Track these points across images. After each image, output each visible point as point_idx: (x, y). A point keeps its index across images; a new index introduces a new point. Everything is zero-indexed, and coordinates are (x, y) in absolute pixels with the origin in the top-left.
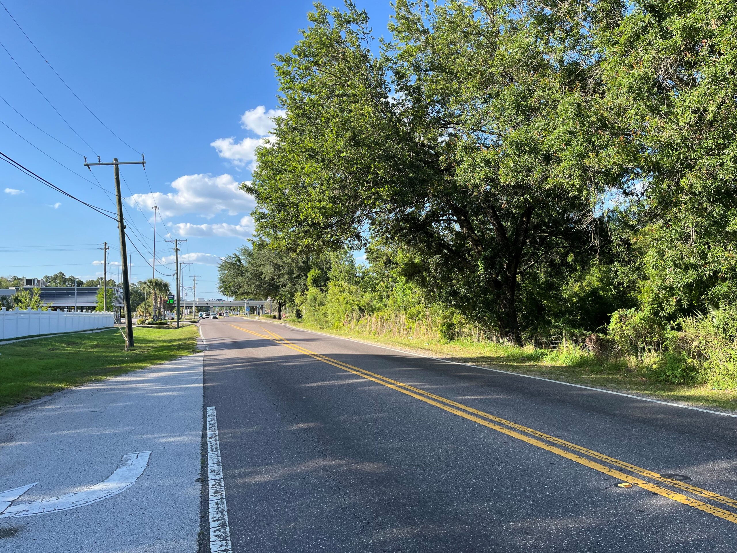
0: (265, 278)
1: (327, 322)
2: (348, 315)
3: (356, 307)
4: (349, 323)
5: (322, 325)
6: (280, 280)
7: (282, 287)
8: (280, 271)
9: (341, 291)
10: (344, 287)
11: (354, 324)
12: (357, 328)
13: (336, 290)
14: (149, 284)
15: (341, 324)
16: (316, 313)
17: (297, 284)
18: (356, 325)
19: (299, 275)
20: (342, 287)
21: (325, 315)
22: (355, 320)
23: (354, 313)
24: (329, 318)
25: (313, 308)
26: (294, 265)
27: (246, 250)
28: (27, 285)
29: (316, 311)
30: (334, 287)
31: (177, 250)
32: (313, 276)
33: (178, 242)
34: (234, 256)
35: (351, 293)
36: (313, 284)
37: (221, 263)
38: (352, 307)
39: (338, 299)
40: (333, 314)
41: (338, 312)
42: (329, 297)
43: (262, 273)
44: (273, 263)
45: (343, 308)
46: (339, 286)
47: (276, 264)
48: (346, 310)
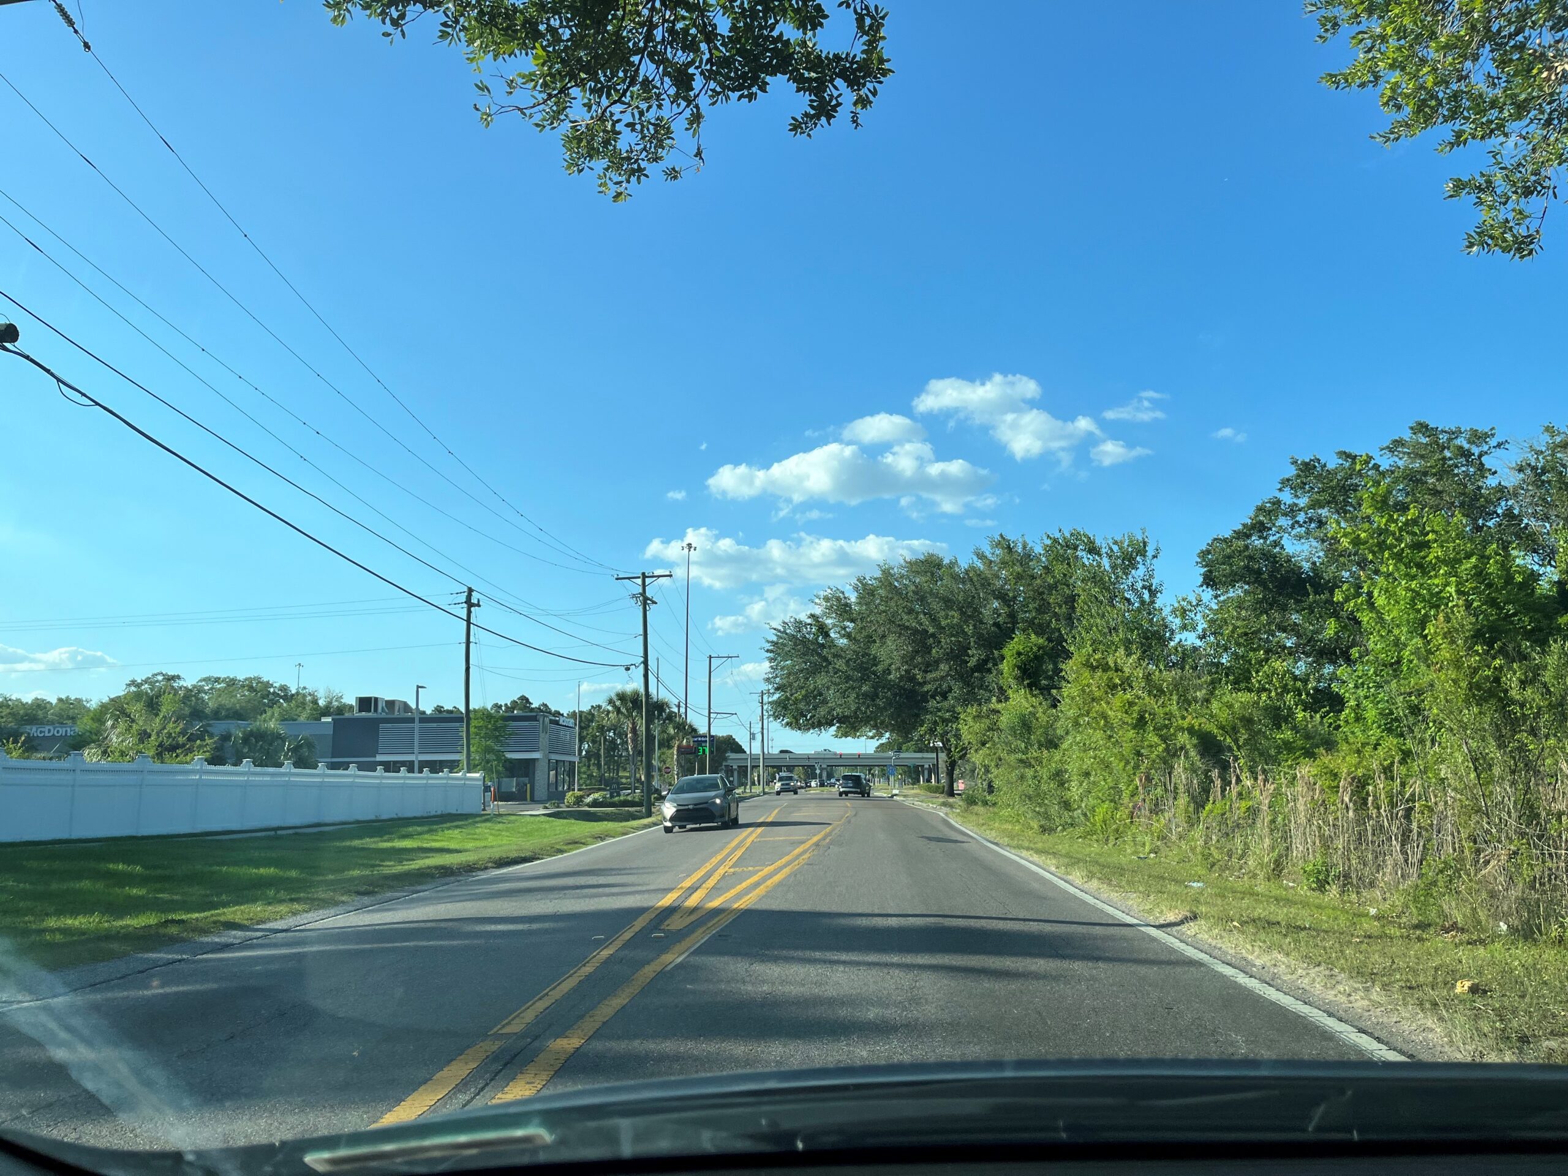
0: (888, 671)
1: (1067, 805)
2: (1149, 779)
3: (1183, 738)
4: (1156, 809)
5: (1047, 816)
6: (930, 676)
7: (933, 697)
8: (928, 650)
9: (1115, 686)
10: (1127, 670)
11: (1181, 819)
12: (1198, 832)
13: (1095, 681)
14: (618, 703)
15: (1122, 814)
16: (1030, 773)
17: (981, 687)
18: (1191, 823)
19: (986, 662)
20: (1117, 670)
21: (1059, 777)
22: (1183, 800)
23: (1179, 767)
24: (1075, 791)
25: (1020, 756)
26: (969, 629)
27: (838, 599)
28: (360, 711)
29: (1030, 766)
30: (1086, 673)
31: (646, 601)
32: (1019, 654)
33: (648, 581)
34: (809, 621)
35: (1155, 690)
36: (1020, 680)
37: (775, 639)
38: (1164, 739)
39: (1105, 717)
40: (1087, 774)
41: (1108, 767)
42: (1068, 710)
43: (875, 661)
44: (907, 628)
45: (1127, 749)
46: (1106, 668)
47: (916, 632)
48: (1139, 754)
